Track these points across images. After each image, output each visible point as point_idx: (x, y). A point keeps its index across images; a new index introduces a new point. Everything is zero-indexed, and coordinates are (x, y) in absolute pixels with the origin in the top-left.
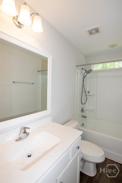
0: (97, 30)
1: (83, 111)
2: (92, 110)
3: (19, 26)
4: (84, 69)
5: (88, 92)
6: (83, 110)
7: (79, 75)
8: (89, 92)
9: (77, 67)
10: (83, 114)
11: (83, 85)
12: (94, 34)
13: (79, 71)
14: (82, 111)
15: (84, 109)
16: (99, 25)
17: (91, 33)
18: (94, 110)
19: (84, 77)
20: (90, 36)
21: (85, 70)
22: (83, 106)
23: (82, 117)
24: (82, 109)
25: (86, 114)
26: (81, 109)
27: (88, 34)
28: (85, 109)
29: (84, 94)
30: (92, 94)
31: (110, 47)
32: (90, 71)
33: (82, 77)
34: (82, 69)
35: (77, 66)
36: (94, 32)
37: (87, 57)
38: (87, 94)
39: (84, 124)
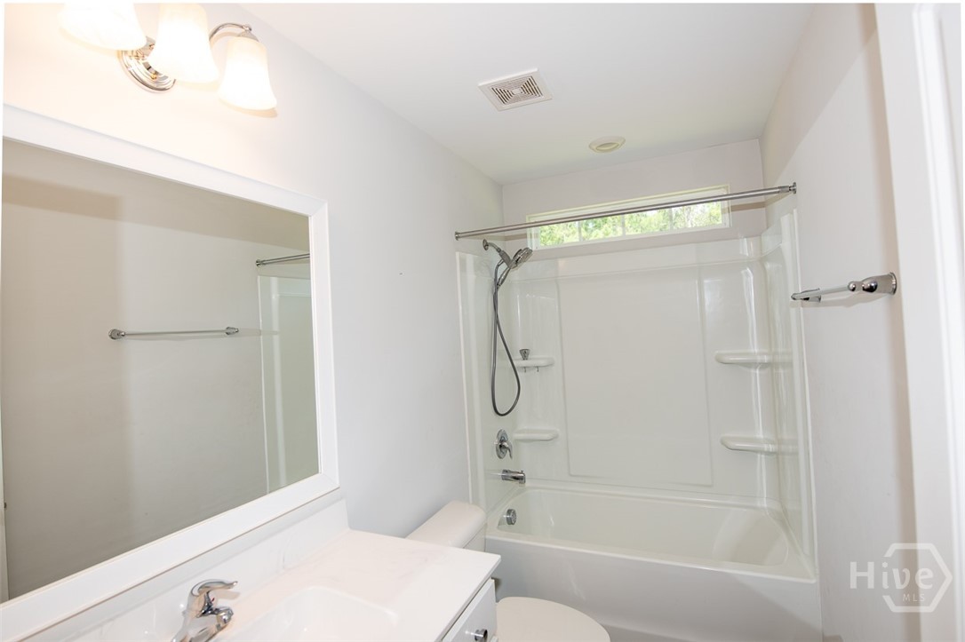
0: (530, 87)
1: (505, 447)
2: (546, 436)
3: (155, 86)
4: (493, 245)
5: (521, 351)
6: (505, 444)
7: (471, 276)
8: (525, 354)
9: (457, 238)
10: (508, 463)
11: (497, 322)
12: (518, 99)
13: (470, 259)
14: (502, 447)
15: (512, 437)
16: (536, 70)
17: (503, 95)
18: (555, 438)
19: (497, 284)
20: (504, 106)
21: (499, 250)
22: (503, 424)
23: (505, 478)
24: (502, 441)
25: (522, 460)
26: (496, 442)
27: (495, 98)
28: (517, 436)
29: (503, 362)
30: (542, 363)
31: (594, 147)
32: (523, 255)
33: (488, 282)
34: (486, 246)
35: (458, 236)
36: (517, 91)
37: (501, 187)
38: (519, 362)
39: (514, 513)
